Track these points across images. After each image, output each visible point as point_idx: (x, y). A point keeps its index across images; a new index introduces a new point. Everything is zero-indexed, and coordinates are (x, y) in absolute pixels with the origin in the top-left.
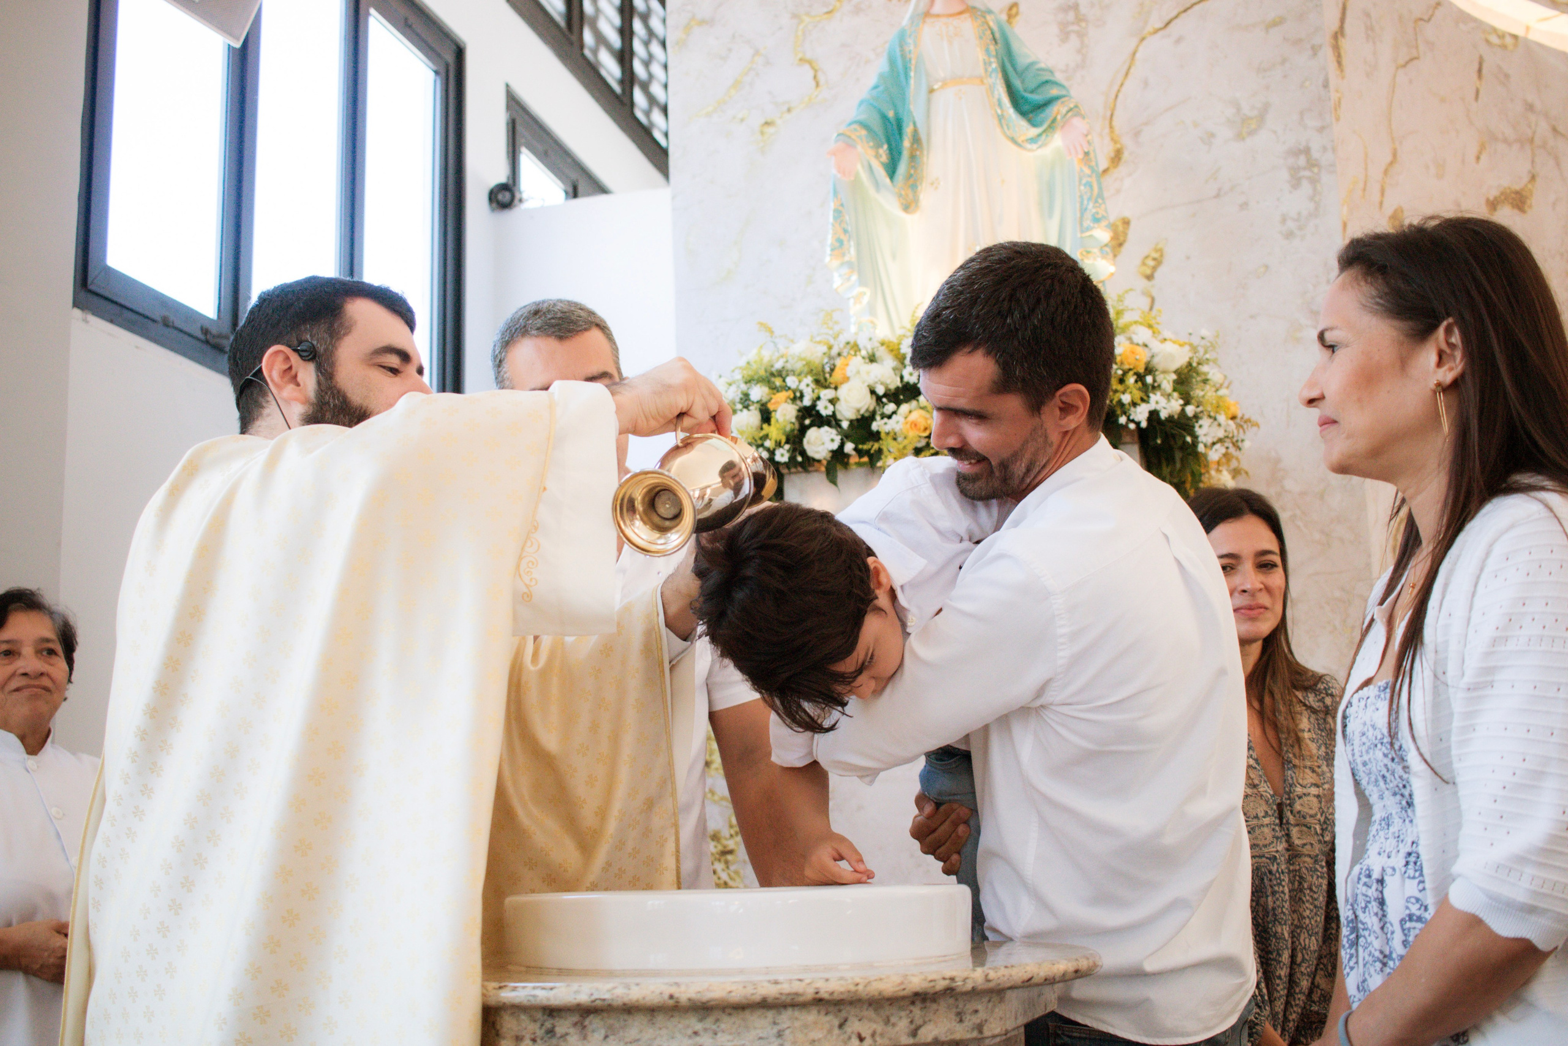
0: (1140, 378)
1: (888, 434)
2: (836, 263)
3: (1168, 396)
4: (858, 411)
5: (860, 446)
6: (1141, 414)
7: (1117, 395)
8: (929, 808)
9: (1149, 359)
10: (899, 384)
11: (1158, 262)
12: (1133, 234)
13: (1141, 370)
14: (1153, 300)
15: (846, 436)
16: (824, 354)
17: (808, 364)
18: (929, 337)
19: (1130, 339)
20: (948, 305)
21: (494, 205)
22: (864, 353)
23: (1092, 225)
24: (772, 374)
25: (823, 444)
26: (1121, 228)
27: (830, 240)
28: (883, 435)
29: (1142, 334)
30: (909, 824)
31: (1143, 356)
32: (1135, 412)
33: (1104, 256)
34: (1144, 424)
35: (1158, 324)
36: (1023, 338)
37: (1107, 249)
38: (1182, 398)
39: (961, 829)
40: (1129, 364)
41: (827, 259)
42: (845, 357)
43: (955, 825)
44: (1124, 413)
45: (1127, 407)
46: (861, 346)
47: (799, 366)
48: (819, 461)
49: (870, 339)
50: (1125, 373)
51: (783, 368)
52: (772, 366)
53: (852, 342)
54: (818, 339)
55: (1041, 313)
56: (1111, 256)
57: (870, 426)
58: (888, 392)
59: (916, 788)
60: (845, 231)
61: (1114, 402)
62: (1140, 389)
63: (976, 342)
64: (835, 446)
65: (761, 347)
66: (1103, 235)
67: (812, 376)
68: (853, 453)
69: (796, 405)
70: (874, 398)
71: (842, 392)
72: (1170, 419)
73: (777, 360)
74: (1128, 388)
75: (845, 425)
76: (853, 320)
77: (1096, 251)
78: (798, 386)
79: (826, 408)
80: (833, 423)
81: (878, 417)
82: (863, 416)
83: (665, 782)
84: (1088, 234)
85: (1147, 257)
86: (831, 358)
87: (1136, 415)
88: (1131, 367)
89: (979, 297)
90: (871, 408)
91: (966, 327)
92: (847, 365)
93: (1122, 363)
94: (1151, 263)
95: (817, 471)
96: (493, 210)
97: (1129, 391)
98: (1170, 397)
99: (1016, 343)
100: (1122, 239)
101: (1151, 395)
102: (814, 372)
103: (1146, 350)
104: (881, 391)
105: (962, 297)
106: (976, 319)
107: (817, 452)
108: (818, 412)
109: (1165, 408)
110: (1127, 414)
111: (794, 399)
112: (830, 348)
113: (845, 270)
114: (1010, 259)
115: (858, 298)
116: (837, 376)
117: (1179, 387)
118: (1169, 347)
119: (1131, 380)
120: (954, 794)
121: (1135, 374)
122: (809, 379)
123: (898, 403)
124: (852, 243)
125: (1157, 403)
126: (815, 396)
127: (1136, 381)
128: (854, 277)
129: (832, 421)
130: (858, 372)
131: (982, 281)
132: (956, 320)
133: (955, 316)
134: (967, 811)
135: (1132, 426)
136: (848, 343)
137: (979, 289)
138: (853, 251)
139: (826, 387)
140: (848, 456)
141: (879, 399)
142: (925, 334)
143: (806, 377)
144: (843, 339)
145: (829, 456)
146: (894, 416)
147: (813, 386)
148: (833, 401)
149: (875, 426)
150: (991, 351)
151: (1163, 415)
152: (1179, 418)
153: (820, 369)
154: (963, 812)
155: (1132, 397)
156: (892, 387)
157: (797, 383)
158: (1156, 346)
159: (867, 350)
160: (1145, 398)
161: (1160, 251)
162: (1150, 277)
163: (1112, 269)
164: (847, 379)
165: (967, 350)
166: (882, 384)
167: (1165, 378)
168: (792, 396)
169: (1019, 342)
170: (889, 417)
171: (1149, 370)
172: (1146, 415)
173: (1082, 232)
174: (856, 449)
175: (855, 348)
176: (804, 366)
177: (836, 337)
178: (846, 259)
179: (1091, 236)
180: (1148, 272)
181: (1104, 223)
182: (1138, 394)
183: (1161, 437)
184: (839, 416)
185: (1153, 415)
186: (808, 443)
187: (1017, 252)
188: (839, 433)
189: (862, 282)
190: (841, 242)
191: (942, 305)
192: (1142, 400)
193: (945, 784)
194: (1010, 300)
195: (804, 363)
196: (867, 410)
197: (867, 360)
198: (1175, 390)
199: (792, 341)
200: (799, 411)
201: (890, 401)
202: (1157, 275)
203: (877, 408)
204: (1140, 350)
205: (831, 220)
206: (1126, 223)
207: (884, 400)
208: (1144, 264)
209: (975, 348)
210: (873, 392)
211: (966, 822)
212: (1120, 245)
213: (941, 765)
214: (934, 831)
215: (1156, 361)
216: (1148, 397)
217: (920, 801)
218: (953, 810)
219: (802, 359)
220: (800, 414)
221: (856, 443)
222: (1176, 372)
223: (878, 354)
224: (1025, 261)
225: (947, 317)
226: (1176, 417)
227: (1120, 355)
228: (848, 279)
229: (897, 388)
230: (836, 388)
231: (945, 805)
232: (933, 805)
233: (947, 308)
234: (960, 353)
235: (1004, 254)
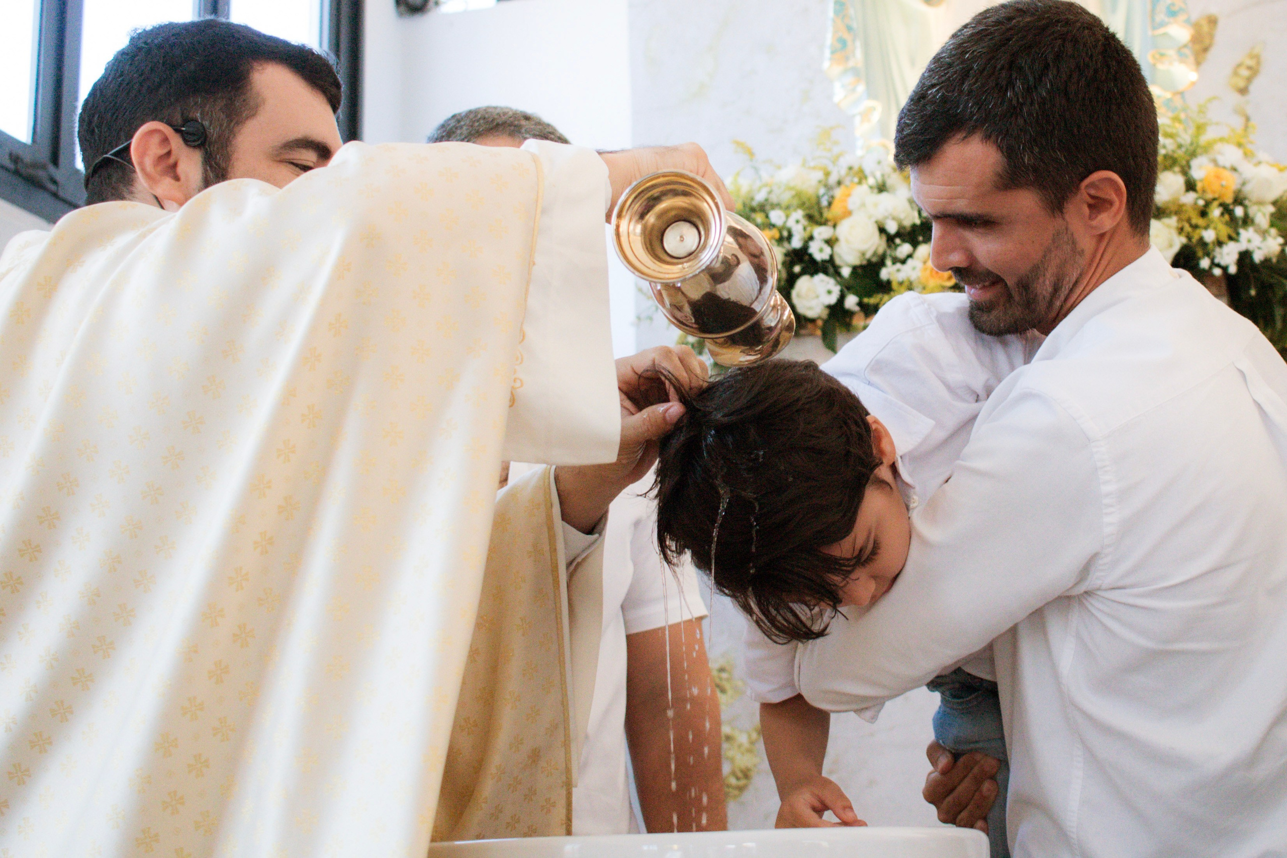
0: (1227, 210)
1: (901, 284)
2: (837, 69)
3: (1264, 234)
4: (863, 254)
5: (866, 300)
6: (1228, 256)
7: (1198, 231)
8: (944, 760)
9: (1238, 187)
10: (918, 222)
11: (1254, 71)
12: (1221, 35)
13: (1229, 200)
14: (1248, 119)
15: (847, 287)
16: (820, 182)
17: (798, 195)
18: (912, 124)
19: (1215, 162)
20: (934, 81)
21: (403, 8)
22: (871, 181)
23: (1166, 19)
24: (753, 210)
25: (817, 297)
26: (1206, 28)
27: (829, 39)
28: (894, 285)
29: (1230, 155)
30: (921, 784)
31: (1231, 183)
32: (1221, 254)
33: (1182, 58)
34: (1233, 270)
35: (1251, 143)
36: (1030, 114)
37: (1187, 51)
38: (1282, 236)
39: (987, 786)
40: (1214, 192)
41: (826, 64)
42: (847, 187)
43: (978, 782)
44: (1208, 254)
45: (1211, 247)
46: (867, 171)
47: (786, 197)
48: (813, 321)
49: (879, 163)
50: (1208, 204)
51: (767, 200)
52: (752, 199)
53: (856, 167)
54: (812, 164)
55: (1050, 81)
56: (1191, 59)
57: (877, 274)
58: (902, 231)
59: (929, 736)
60: (849, 29)
61: (1194, 240)
62: (1227, 224)
63: (972, 123)
64: (833, 299)
65: (738, 174)
66: (1181, 33)
67: (804, 210)
68: (857, 309)
69: (783, 246)
70: (884, 238)
71: (844, 230)
72: (1266, 261)
73: (759, 190)
74: (1211, 221)
75: (846, 272)
76: (860, 143)
77: (1172, 53)
78: (785, 223)
79: (821, 250)
80: (831, 270)
81: (889, 262)
82: (869, 261)
83: (556, 727)
84: (1161, 31)
85: (1239, 65)
86: (829, 188)
87: (1222, 258)
88: (1216, 196)
89: (972, 68)
90: (881, 251)
91: (958, 107)
92: (849, 195)
93: (1204, 191)
94: (1245, 73)
95: (811, 335)
96: (400, 14)
97: (1212, 226)
98: (1267, 235)
99: (1020, 121)
100: (1207, 42)
101: (1242, 231)
102: (807, 204)
103: (1235, 175)
104: (892, 228)
105: (951, 70)
106: (968, 95)
107: (810, 308)
108: (810, 256)
109: (1259, 248)
110: (1211, 256)
111: (780, 240)
112: (827, 174)
113: (849, 79)
114: (1010, 19)
115: (866, 115)
116: (836, 210)
117: (1278, 223)
118: (1266, 172)
119: (1216, 212)
120: (976, 742)
121: (1221, 205)
122: (799, 214)
123: (915, 244)
124: (858, 44)
125: (1249, 241)
126: (806, 235)
127: (1222, 214)
128: (861, 88)
129: (829, 267)
130: (863, 205)
131: (975, 48)
132: (944, 99)
133: (943, 93)
134: (994, 762)
135: (1217, 272)
136: (850, 168)
137: (972, 58)
138: (859, 54)
139: (824, 223)
140: (850, 314)
141: (890, 239)
142: (908, 122)
143: (795, 210)
144: (844, 162)
145: (825, 314)
146: (910, 261)
147: (804, 222)
148: (830, 242)
149: (884, 274)
150: (990, 136)
151: (1258, 257)
152: (1278, 261)
153: (814, 200)
154: (989, 763)
155: (1217, 235)
156: (907, 223)
157: (783, 218)
158: (1248, 170)
159: (875, 177)
160: (1234, 235)
161: (1257, 58)
162: (1243, 91)
163: (1193, 76)
164: (848, 213)
165: (960, 136)
166: (894, 219)
167: (1259, 210)
168: (777, 235)
169: (1025, 121)
170: (903, 262)
171: (1239, 200)
172: (1235, 257)
173: (1155, 27)
174: (860, 304)
175: (861, 176)
176: (794, 197)
177: (835, 160)
178: (851, 64)
179: (1165, 34)
180: (1241, 84)
181: (1182, 17)
182: (1224, 231)
183: (1255, 288)
184: (838, 261)
185: (1245, 257)
186: (798, 296)
187: (1019, 10)
188: (838, 283)
189: (871, 94)
190: (843, 43)
191: (928, 83)
192: (1231, 238)
193: (964, 728)
194: (1010, 68)
195: (793, 193)
196: (875, 254)
197: (876, 191)
198: (1272, 225)
199: (779, 167)
200: (787, 255)
201: (904, 241)
202: (1253, 88)
203: (889, 252)
204: (1227, 174)
205: (831, 14)
206: (1213, 21)
207: (898, 241)
208: (1235, 73)
209: (971, 132)
210: (882, 230)
211: (993, 778)
212: (1206, 50)
213: (961, 704)
214: (952, 790)
215: (1247, 189)
216: (1238, 234)
217: (933, 752)
218: (976, 762)
219: (792, 189)
220: (788, 259)
221: (860, 295)
222: (1274, 203)
223: (889, 182)
224: (1028, 19)
225: (934, 97)
226: (1274, 260)
227: (1201, 181)
228: (854, 90)
229: (914, 226)
230: (835, 226)
231: (964, 757)
232: (948, 755)
233: (933, 86)
234: (953, 141)
235: (1003, 14)
